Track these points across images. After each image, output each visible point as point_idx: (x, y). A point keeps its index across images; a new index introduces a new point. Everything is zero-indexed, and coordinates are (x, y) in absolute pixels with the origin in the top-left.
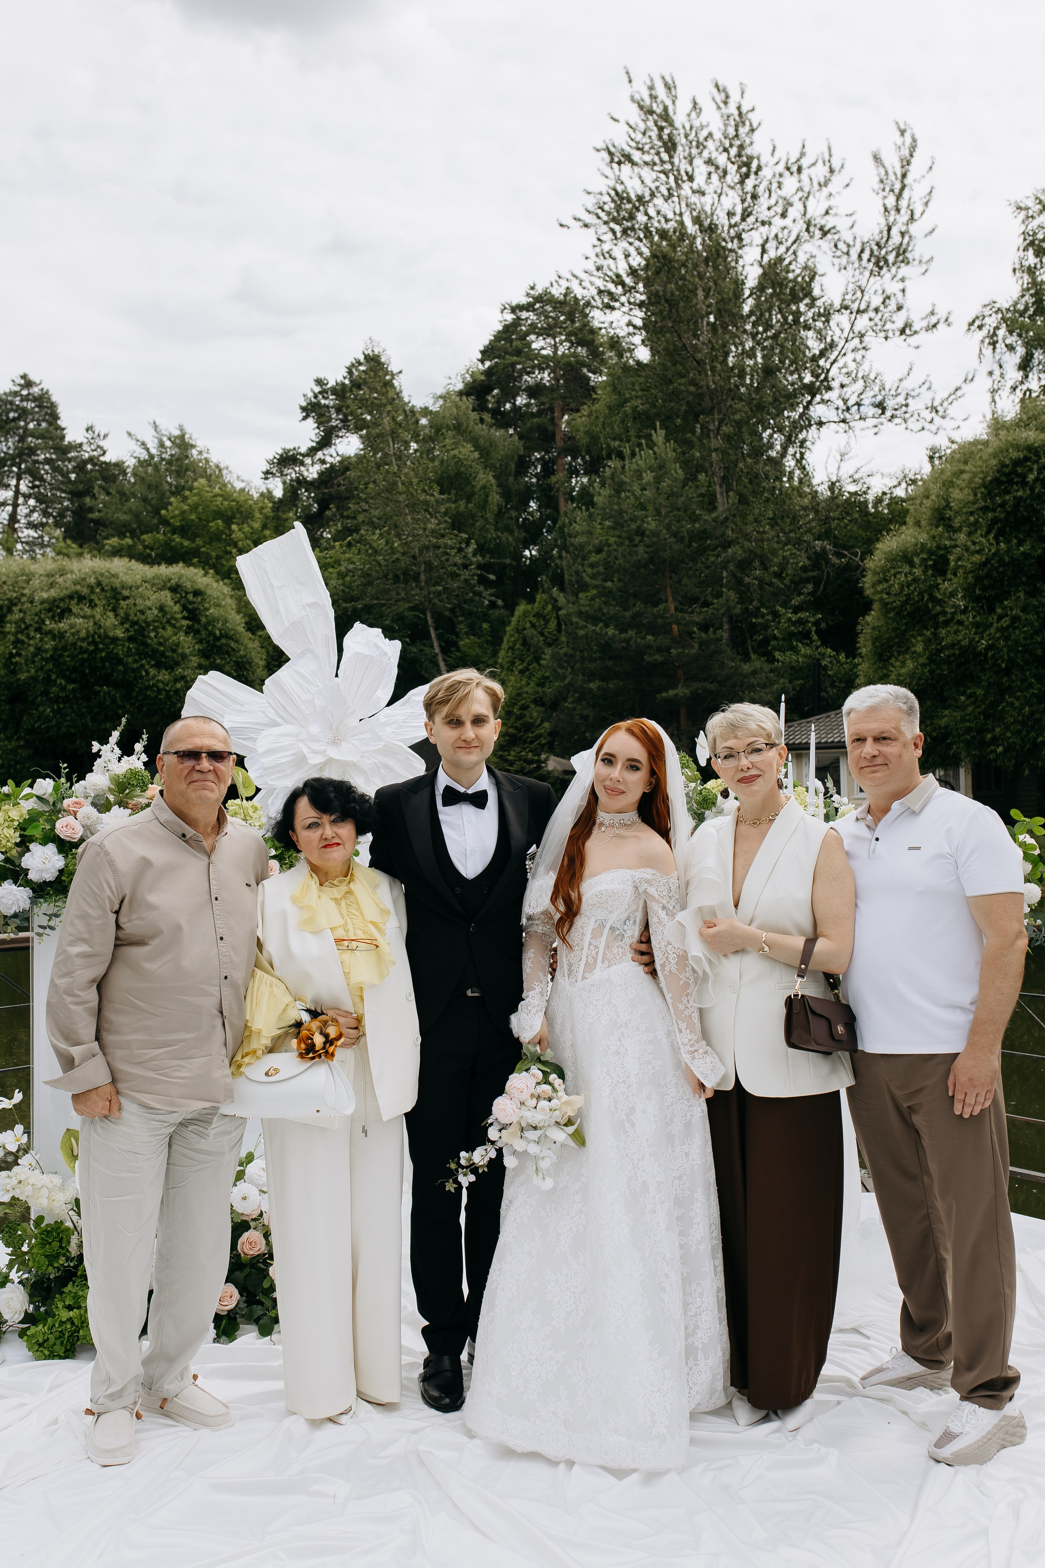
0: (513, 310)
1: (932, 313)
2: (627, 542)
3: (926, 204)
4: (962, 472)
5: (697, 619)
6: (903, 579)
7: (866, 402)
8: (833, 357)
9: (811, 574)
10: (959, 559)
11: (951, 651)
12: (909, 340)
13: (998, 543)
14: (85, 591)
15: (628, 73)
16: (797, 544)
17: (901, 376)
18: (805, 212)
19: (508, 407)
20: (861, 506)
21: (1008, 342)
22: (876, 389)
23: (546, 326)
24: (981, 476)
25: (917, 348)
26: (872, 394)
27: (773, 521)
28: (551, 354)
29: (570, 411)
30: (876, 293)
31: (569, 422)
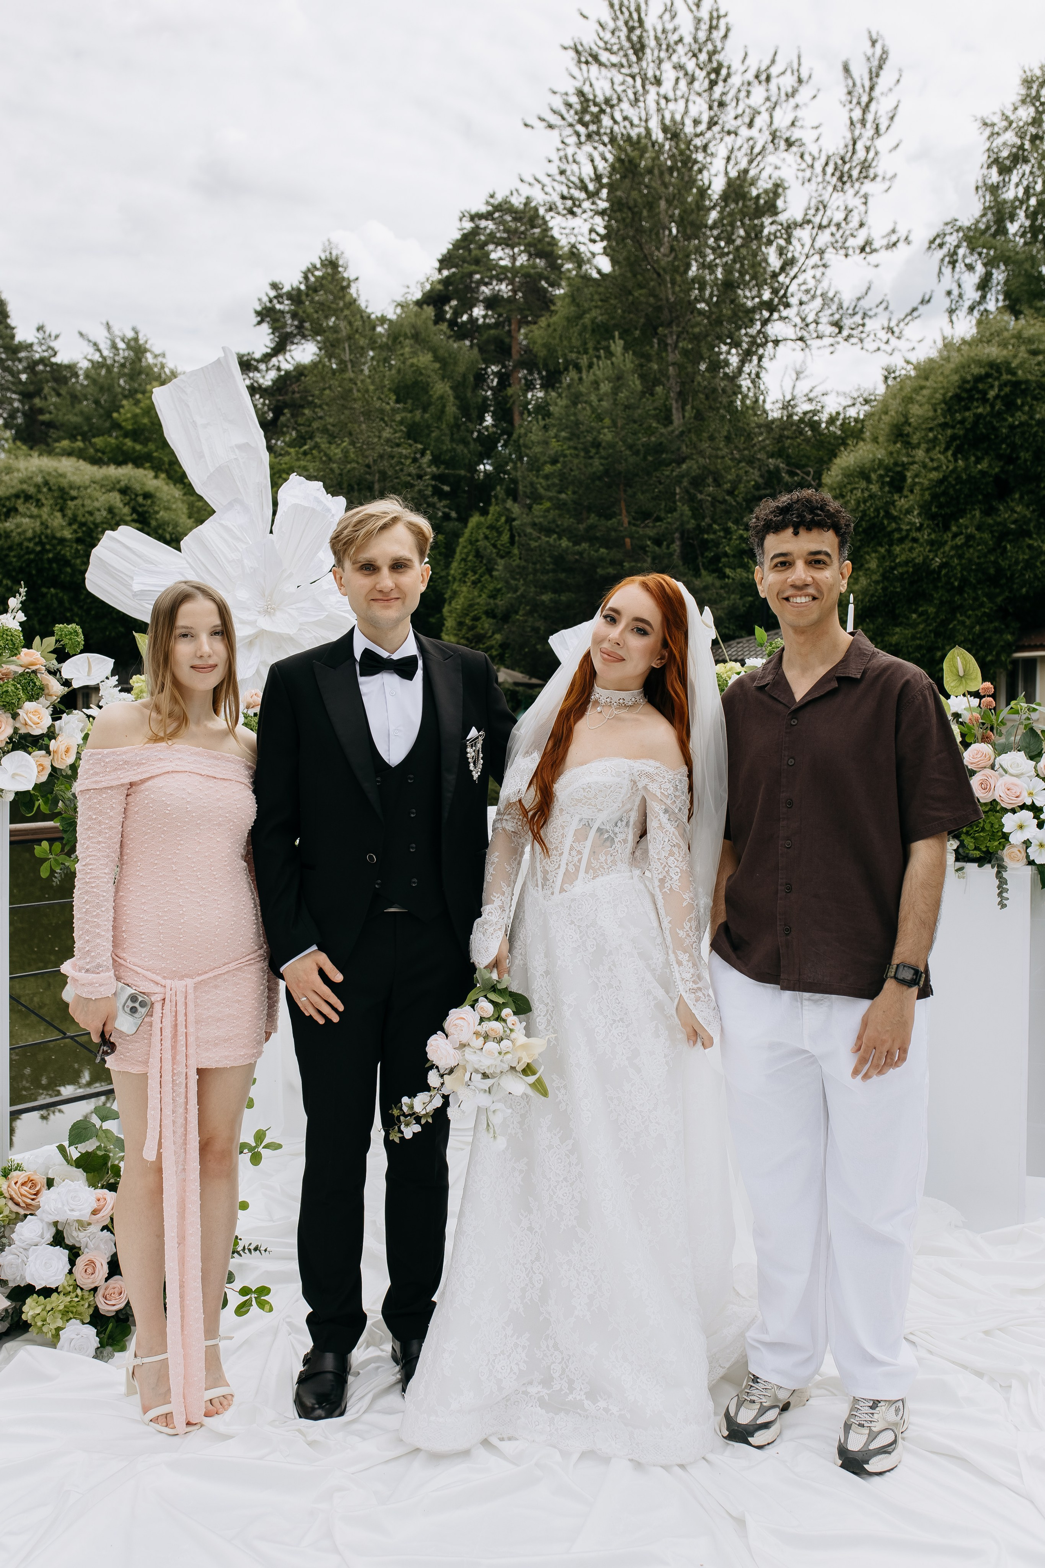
0: (472, 218)
1: (894, 231)
2: (582, 454)
3: (892, 118)
4: (922, 388)
5: (651, 533)
6: (859, 494)
7: (825, 320)
8: (792, 274)
10: (916, 476)
11: (905, 569)
12: (869, 258)
13: (956, 460)
14: (32, 490)
16: (751, 462)
17: (859, 295)
18: (771, 123)
19: (465, 317)
20: (814, 426)
21: (968, 261)
22: (834, 307)
23: (505, 235)
24: (941, 391)
25: (877, 266)
26: (830, 312)
27: (728, 439)
28: (510, 265)
29: (528, 323)
30: (838, 208)
31: (527, 334)
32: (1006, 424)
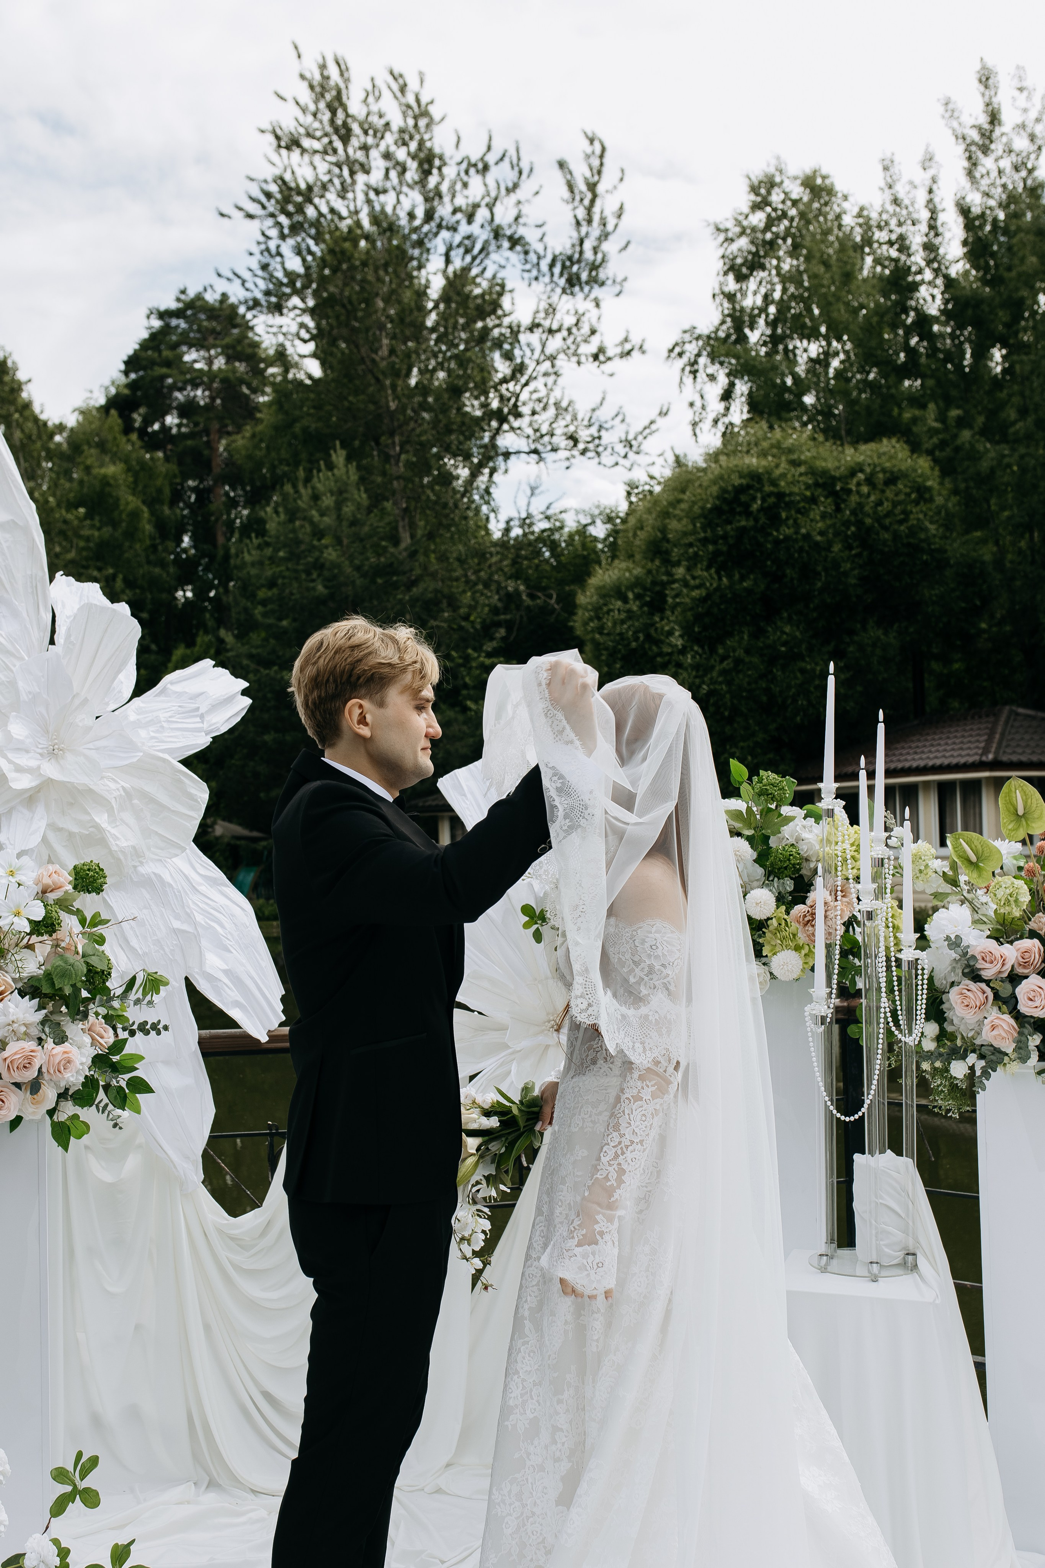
0: (163, 315)
1: (626, 340)
2: (304, 576)
3: (618, 218)
4: (679, 501)
6: (616, 615)
7: (559, 431)
8: (523, 380)
9: (502, 617)
10: (677, 595)
12: (603, 366)
13: (720, 578)
15: (296, 48)
16: (487, 584)
17: (593, 406)
18: (492, 220)
19: (157, 426)
20: (553, 546)
21: (710, 371)
22: (568, 418)
23: (198, 335)
24: (700, 504)
25: (612, 375)
26: (563, 423)
27: (459, 559)
28: (206, 368)
29: (229, 434)
30: (568, 312)
31: (228, 445)
32: (770, 538)
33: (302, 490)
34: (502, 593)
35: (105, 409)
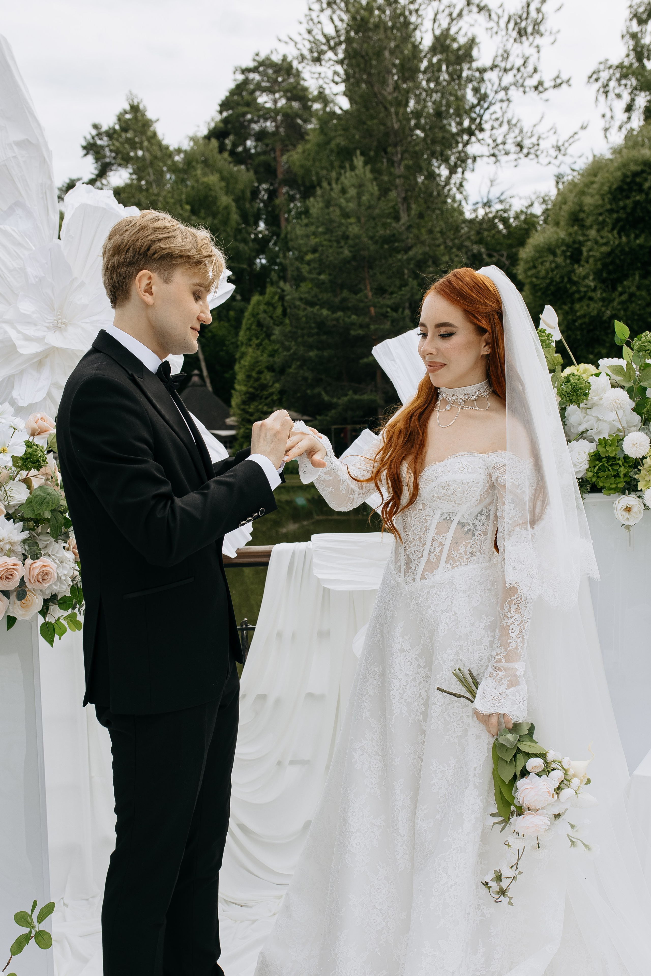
0: (245, 71)
1: (558, 76)
2: (335, 244)
4: (592, 183)
5: (388, 303)
6: (548, 265)
7: (510, 141)
8: (486, 105)
10: (590, 250)
11: (583, 320)
12: (541, 94)
16: (459, 248)
17: (534, 122)
19: (240, 149)
20: (505, 221)
21: (617, 91)
22: (517, 131)
23: (268, 84)
24: (607, 185)
25: (547, 101)
26: (513, 135)
27: (441, 232)
28: (273, 106)
29: (288, 150)
30: (518, 56)
31: (288, 159)
33: (334, 185)
34: (469, 254)
35: (208, 138)
